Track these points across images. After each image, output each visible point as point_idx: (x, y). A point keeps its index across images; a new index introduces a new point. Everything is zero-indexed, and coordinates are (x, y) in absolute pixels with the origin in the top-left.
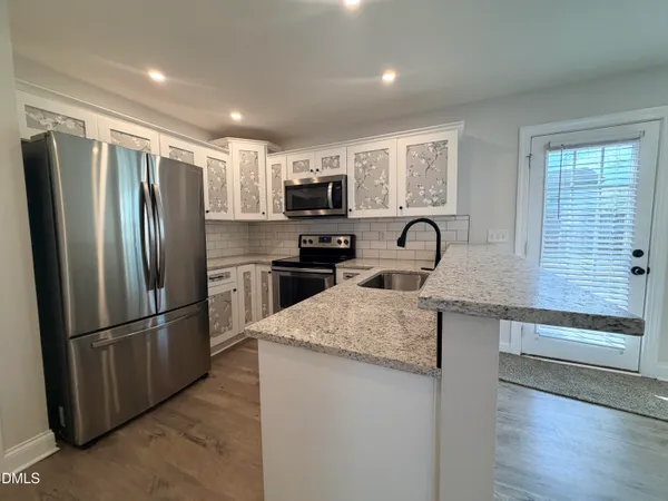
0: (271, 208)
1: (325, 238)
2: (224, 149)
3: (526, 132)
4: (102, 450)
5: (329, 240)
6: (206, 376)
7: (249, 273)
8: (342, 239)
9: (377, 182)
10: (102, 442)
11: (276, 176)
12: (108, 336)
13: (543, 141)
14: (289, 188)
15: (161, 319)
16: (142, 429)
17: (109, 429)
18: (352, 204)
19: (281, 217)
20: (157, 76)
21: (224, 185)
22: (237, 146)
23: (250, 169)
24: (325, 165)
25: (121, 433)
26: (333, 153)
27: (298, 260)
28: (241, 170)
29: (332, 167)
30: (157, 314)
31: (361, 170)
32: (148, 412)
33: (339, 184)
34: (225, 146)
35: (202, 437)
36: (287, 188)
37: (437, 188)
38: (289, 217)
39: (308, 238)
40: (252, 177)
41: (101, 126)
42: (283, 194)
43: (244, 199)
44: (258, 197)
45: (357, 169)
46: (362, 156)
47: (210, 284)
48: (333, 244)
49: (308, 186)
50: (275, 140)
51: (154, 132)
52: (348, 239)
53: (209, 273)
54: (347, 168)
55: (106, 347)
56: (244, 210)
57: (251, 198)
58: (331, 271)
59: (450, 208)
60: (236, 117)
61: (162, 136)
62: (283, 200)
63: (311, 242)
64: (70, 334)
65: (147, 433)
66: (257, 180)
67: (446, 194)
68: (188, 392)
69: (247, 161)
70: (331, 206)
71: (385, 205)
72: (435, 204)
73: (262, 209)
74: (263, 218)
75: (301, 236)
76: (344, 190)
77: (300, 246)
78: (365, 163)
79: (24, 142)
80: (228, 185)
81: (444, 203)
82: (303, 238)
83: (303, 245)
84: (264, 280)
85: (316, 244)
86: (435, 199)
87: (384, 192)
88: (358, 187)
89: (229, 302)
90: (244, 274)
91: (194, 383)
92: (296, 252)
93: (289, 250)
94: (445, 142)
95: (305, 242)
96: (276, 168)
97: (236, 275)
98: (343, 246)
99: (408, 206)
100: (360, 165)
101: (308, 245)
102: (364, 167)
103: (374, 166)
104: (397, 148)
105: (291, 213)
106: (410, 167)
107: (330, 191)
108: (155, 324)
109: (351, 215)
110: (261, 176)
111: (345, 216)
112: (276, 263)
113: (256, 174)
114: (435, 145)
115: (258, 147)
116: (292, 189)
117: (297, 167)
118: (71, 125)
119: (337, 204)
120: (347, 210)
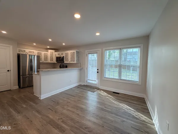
2: (47, 51)
3: (86, 51)
9: (67, 57)
11: (56, 56)
13: (88, 53)
20: (35, 44)
21: (47, 57)
22: (50, 51)
23: (52, 55)
26: (62, 53)
28: (50, 55)
37: (74, 59)
41: (27, 51)
43: (50, 59)
49: (60, 58)
50: (56, 50)
51: (36, 51)
54: (64, 55)
56: (51, 61)
57: (52, 59)
59: (75, 62)
60: (48, 47)
64: (21, 75)
69: (51, 53)
71: (68, 61)
73: (54, 61)
74: (54, 62)
79: (18, 54)
80: (48, 57)
87: (68, 59)
88: (65, 58)
96: (56, 54)
99: (71, 61)
103: (67, 54)
104: (69, 52)
105: (57, 62)
106: (71, 56)
110: (54, 56)
114: (73, 53)
115: (53, 51)
116: (57, 58)
117: (58, 54)
118: (23, 51)
119: (62, 61)
120: (64, 62)
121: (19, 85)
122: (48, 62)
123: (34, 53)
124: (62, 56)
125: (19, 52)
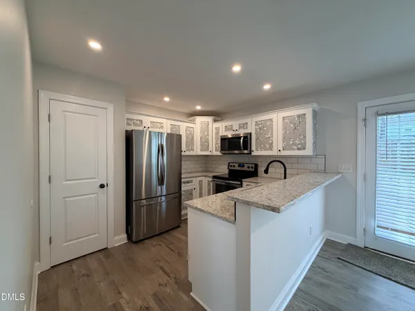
0: (214, 149)
1: (241, 165)
2: (193, 122)
4: (140, 245)
5: (243, 166)
6: (179, 227)
7: (202, 181)
8: (250, 166)
9: (267, 136)
10: (140, 243)
11: (217, 133)
12: (144, 202)
13: (371, 110)
15: (163, 198)
16: (153, 241)
17: (142, 238)
18: (253, 148)
19: (219, 153)
20: (167, 99)
21: (193, 138)
22: (199, 119)
23: (205, 130)
24: (240, 128)
25: (146, 241)
26: (245, 121)
27: (227, 176)
28: (201, 131)
29: (244, 129)
30: (161, 196)
31: (258, 130)
32: (156, 236)
33: (247, 138)
34: (194, 120)
35: (174, 249)
36: (222, 139)
37: (300, 140)
38: (223, 154)
39: (232, 164)
40: (206, 134)
41: (147, 121)
42: (219, 142)
43: (201, 145)
44: (208, 144)
45: (256, 129)
46: (259, 123)
47: (182, 185)
48: (245, 168)
50: (217, 115)
51: (165, 120)
52: (253, 166)
53: (182, 180)
54: (252, 129)
55: (143, 206)
56: (201, 150)
57: (205, 145)
58: (239, 183)
60: (198, 108)
61: (169, 121)
62: (220, 145)
63: (234, 166)
64: (134, 199)
65: (155, 243)
66: (208, 135)
67: (305, 143)
68: (171, 232)
69: (204, 127)
70: (242, 148)
71: (271, 148)
72: (299, 149)
73: (210, 149)
74: (210, 154)
75: (229, 163)
76: (249, 141)
77: (228, 168)
78: (260, 126)
79: (126, 131)
80: (195, 139)
81: (304, 148)
83: (230, 168)
84: (209, 185)
85: (237, 168)
86: (299, 146)
87: (270, 142)
88: (257, 139)
89: (191, 194)
90: (200, 181)
91: (174, 228)
92: (227, 171)
93: (223, 170)
94: (304, 115)
95: (231, 166)
96: (217, 129)
97: (196, 181)
98: (250, 169)
99: (284, 150)
100: (258, 127)
101: (233, 168)
102: (260, 129)
103: (265, 128)
105: (224, 152)
106: (285, 128)
107: (242, 141)
108: (161, 199)
109: (253, 154)
110: (210, 133)
111: (250, 154)
112: (214, 177)
113: (208, 133)
114: (299, 116)
115: (209, 119)
116: (224, 140)
117: (227, 128)
118: (138, 122)
119: (246, 148)
120: (251, 151)
121: (127, 232)
122: (195, 154)
123: (162, 127)
124: (242, 133)
125: (128, 124)
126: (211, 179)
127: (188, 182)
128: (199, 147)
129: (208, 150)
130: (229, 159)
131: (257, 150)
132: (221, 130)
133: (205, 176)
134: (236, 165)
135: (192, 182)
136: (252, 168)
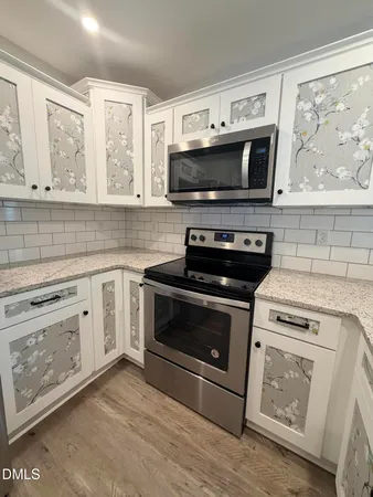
0: (150, 189)
1: (224, 235)
5: (230, 239)
8: (253, 238)
9: (346, 136)
11: (158, 141)
14: (175, 157)
19: (163, 202)
21: (79, 150)
22: (104, 93)
24: (235, 115)
26: (254, 90)
28: (108, 132)
31: (308, 116)
33: (263, 145)
36: (172, 158)
38: (173, 202)
39: (198, 234)
40: (124, 143)
42: (165, 168)
43: (111, 176)
44: (131, 173)
45: (299, 115)
46: (315, 87)
48: (237, 245)
52: (263, 238)
54: (279, 113)
56: (111, 191)
57: (121, 175)
62: (165, 178)
63: (202, 238)
66: (130, 147)
69: (116, 119)
70: (245, 184)
71: (357, 181)
73: (137, 189)
74: (138, 203)
75: (188, 229)
77: (186, 243)
78: (318, 100)
80: (87, 152)
82: (192, 232)
83: (191, 243)
85: (211, 243)
88: (300, 148)
89: (75, 331)
90: (104, 285)
92: (181, 251)
93: (169, 248)
95: (194, 238)
96: (158, 127)
98: (252, 248)
100: (309, 105)
101: (200, 243)
105: (176, 196)
107: (245, 157)
109: (278, 201)
110: (137, 141)
111: (268, 202)
113: (130, 139)
115: (131, 96)
117: (189, 124)
120: (274, 191)
126: (139, 279)
127: (56, 298)
128: (103, 183)
129: (131, 193)
130: (190, 218)
131: (294, 187)
132: (168, 132)
133: (123, 268)
134: (210, 236)
135: (72, 292)
136: (258, 243)
